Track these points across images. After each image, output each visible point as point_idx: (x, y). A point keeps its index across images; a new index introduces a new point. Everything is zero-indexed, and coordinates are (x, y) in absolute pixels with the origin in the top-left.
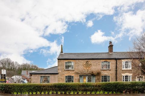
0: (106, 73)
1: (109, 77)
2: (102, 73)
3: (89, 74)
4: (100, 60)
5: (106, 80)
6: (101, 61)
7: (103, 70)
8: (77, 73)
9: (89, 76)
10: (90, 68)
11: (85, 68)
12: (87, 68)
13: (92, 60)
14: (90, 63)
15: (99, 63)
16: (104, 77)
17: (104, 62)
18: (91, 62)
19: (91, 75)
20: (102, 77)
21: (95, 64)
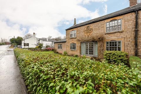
0: (113, 38)
1: (120, 42)
2: (107, 38)
3: (89, 40)
4: (103, 21)
5: (113, 48)
6: (106, 21)
7: (108, 34)
8: (79, 40)
9: (90, 43)
10: (91, 34)
11: (86, 34)
12: (88, 34)
13: (93, 24)
14: (91, 28)
15: (102, 25)
16: (111, 43)
17: (111, 21)
18: (92, 26)
19: (92, 41)
20: (108, 43)
21: (98, 27)
